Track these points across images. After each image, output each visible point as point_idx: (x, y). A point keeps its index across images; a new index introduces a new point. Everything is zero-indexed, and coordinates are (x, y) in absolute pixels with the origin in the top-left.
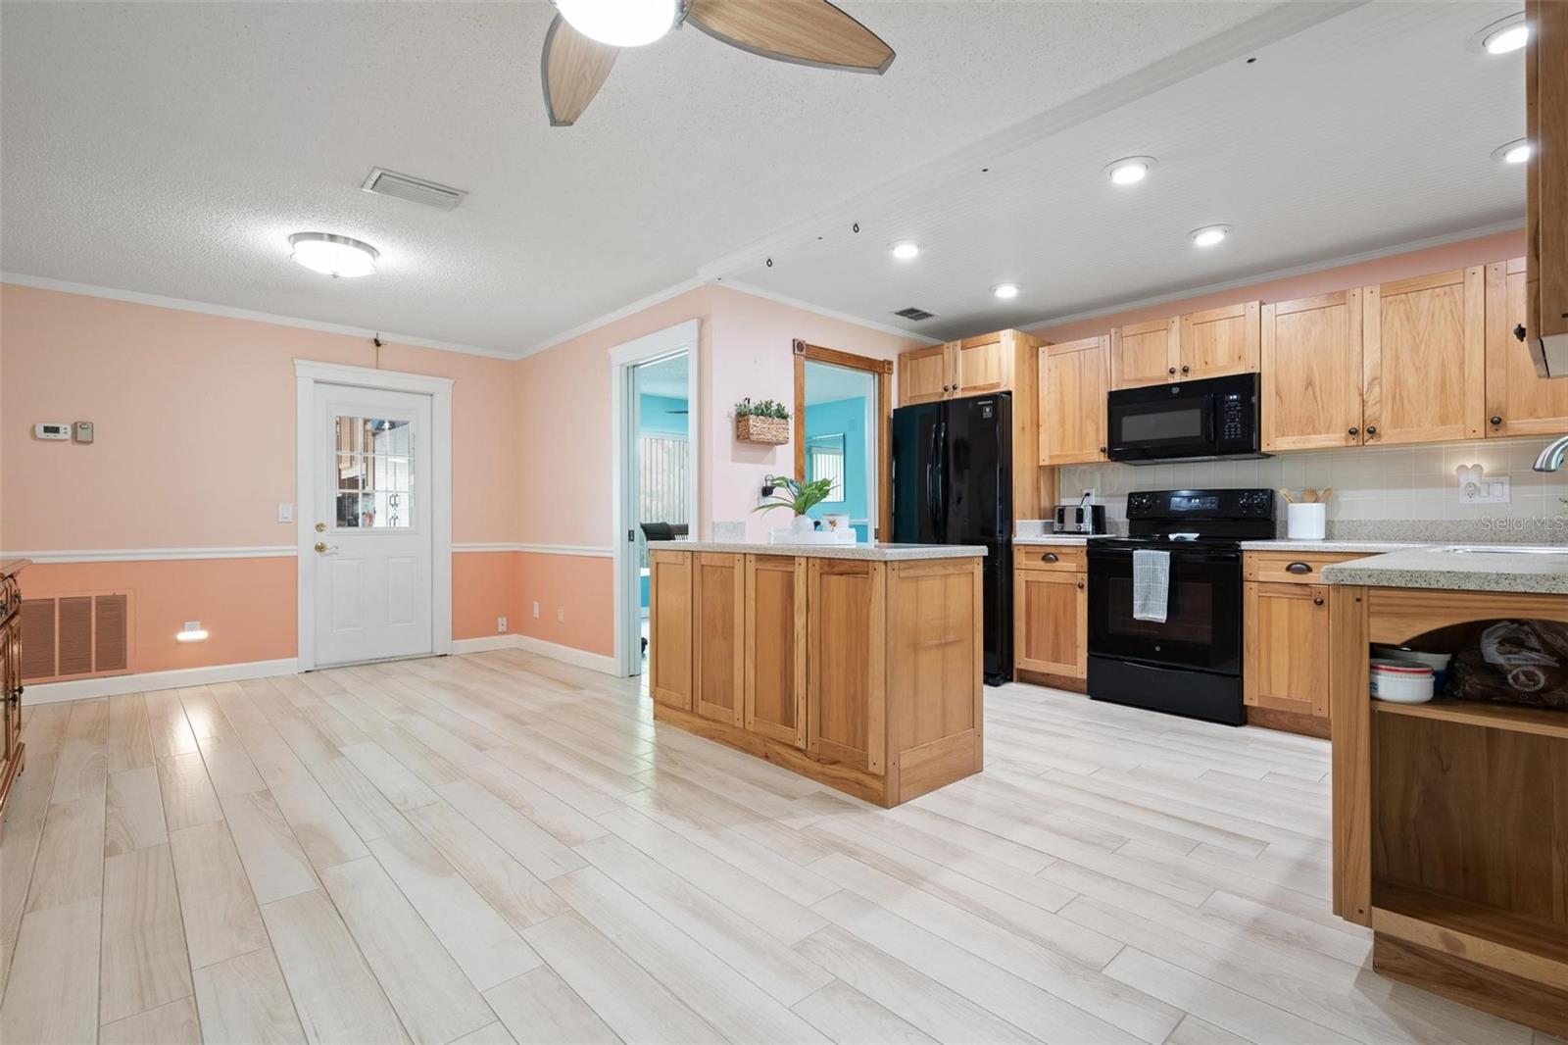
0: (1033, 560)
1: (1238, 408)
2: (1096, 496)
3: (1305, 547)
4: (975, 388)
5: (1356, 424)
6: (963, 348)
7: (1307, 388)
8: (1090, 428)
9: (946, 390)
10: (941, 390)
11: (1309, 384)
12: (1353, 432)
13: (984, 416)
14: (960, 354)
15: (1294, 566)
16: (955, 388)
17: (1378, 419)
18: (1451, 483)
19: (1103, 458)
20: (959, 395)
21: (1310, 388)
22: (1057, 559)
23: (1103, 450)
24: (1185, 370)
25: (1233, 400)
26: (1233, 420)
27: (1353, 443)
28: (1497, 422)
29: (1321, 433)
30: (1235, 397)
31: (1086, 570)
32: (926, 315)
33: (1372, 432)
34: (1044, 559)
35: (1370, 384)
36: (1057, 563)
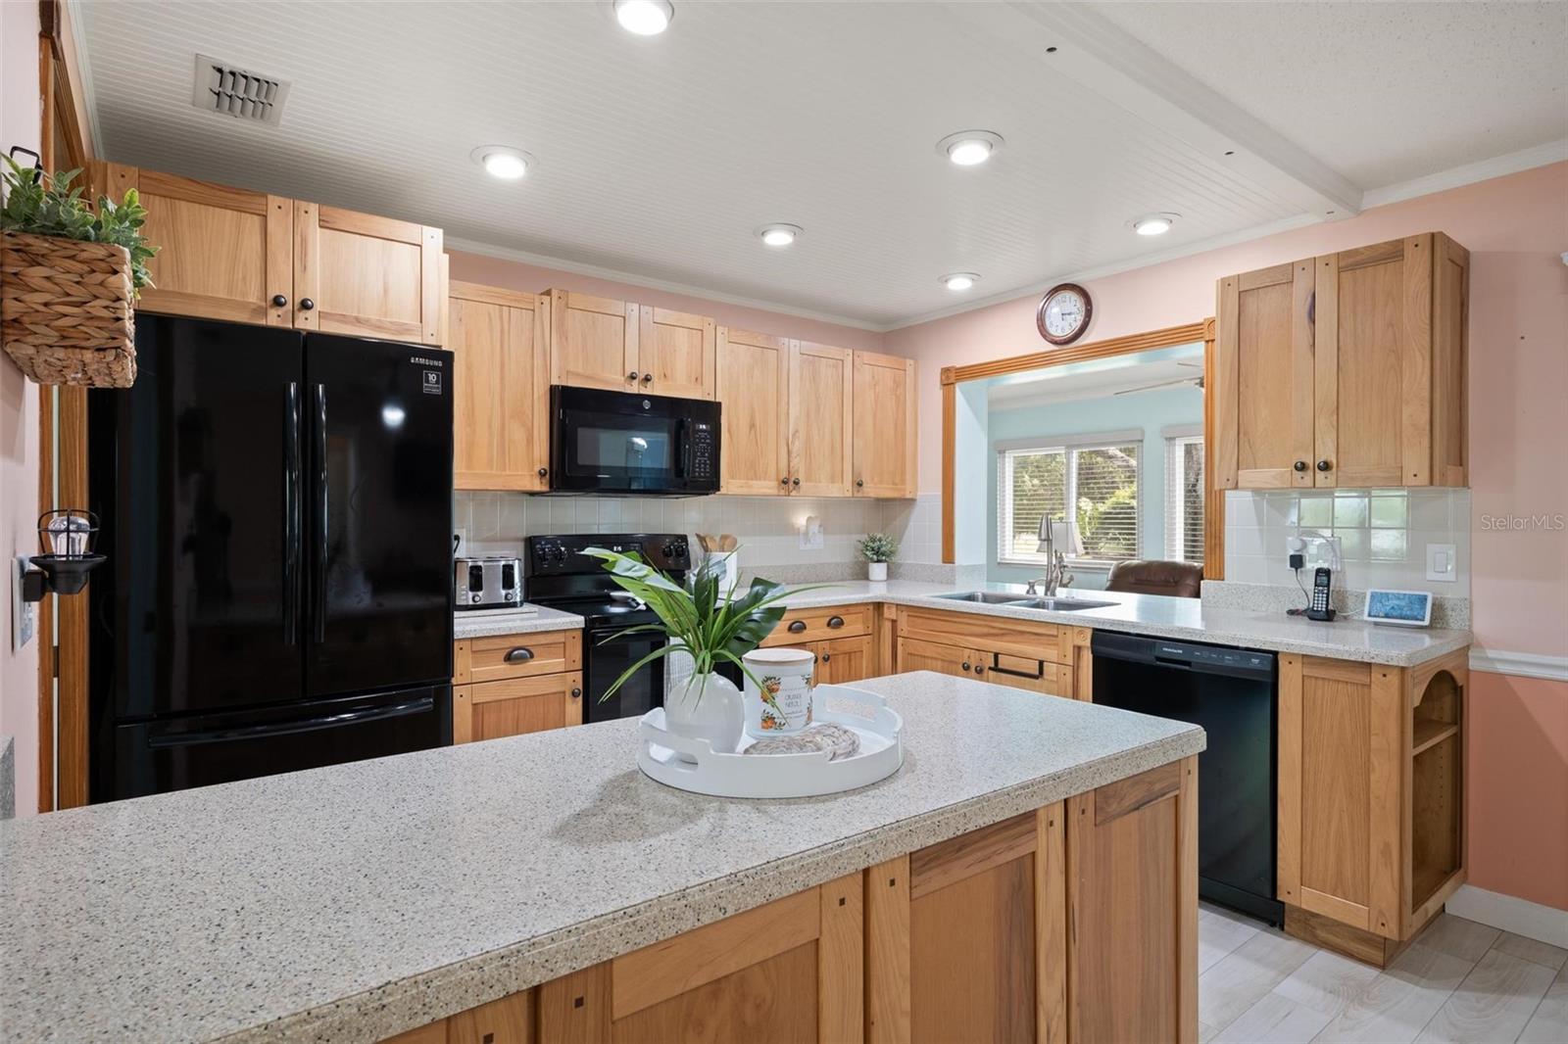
0: (487, 664)
1: (708, 441)
3: (805, 603)
4: (358, 321)
5: (784, 475)
6: (324, 224)
7: (750, 430)
8: (518, 434)
9: (278, 302)
11: (752, 426)
12: (784, 482)
13: (425, 391)
14: (317, 236)
15: (794, 626)
16: (305, 305)
17: (798, 471)
21: (753, 432)
22: (532, 656)
23: (542, 475)
24: (647, 379)
25: (703, 431)
26: (703, 455)
27: (782, 492)
28: (860, 485)
29: (760, 479)
30: (704, 427)
31: (580, 667)
33: (796, 483)
34: (509, 658)
35: (794, 435)
36: (532, 663)
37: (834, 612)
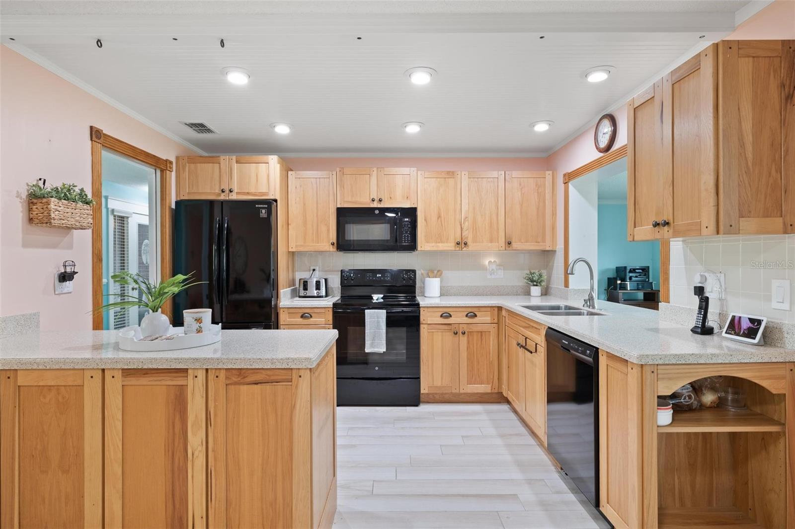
0: (294, 318)
1: (409, 226)
2: (319, 271)
3: (449, 304)
4: (248, 193)
5: (459, 240)
6: (237, 162)
7: (438, 218)
8: (323, 229)
9: (223, 191)
10: (217, 191)
11: (439, 217)
12: (458, 244)
13: (261, 216)
14: (235, 166)
15: (444, 315)
16: (231, 191)
17: (467, 238)
18: (483, 268)
19: (333, 249)
20: (234, 197)
21: (439, 220)
22: (311, 317)
23: (333, 244)
24: (380, 200)
25: (406, 221)
26: (406, 233)
27: (458, 249)
28: (510, 243)
29: (444, 243)
30: (407, 219)
31: (332, 323)
32: (209, 131)
33: (466, 244)
34: (302, 317)
35: (464, 220)
36: (311, 319)
37: (470, 310)
